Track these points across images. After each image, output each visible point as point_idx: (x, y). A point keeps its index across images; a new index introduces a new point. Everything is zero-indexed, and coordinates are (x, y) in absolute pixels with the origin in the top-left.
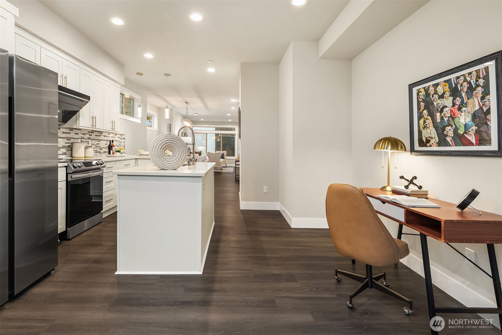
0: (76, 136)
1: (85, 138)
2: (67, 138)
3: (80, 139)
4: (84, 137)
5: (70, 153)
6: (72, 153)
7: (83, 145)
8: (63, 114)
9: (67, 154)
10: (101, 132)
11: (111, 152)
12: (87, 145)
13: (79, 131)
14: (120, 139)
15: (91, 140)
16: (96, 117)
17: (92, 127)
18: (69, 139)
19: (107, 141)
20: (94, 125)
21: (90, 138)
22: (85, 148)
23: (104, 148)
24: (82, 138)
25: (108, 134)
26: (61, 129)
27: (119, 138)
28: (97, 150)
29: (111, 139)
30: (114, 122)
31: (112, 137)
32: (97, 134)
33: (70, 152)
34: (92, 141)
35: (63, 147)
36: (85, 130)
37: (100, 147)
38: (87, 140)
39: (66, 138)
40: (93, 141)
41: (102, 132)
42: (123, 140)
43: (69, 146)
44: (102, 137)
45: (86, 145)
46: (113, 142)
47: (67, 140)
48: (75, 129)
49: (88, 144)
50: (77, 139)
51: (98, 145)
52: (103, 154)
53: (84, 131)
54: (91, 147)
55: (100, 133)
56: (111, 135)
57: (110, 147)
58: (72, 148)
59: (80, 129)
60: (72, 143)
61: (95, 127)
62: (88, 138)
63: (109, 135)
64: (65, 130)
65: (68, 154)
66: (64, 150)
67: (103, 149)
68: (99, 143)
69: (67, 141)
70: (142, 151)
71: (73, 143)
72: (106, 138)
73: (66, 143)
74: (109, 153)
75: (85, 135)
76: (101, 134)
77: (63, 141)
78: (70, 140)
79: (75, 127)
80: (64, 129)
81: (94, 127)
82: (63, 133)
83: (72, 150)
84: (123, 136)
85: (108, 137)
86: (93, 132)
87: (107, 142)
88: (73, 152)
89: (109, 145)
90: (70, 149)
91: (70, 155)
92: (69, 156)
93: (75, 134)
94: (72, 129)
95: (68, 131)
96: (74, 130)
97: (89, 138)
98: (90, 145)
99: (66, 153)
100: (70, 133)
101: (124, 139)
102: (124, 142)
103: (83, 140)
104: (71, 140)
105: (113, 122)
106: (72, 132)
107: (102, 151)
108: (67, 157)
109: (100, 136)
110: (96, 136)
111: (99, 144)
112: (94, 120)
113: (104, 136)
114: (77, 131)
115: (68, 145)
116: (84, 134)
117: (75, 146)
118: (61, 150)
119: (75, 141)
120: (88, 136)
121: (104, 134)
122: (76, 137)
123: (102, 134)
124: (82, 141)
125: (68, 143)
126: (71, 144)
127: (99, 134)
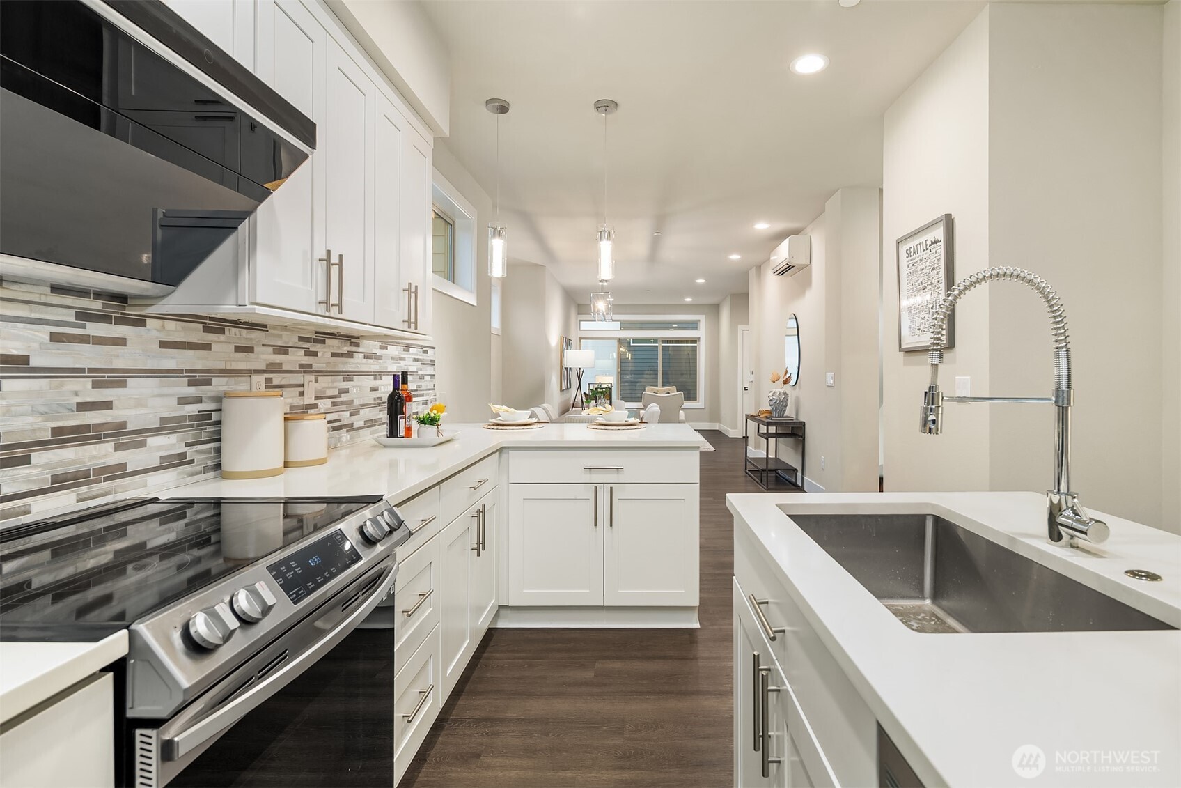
0: (241, 361)
1: (284, 368)
2: (187, 371)
3: (262, 378)
4: (280, 365)
5: (208, 451)
6: (218, 450)
7: (277, 406)
8: (159, 231)
9: (192, 461)
10: (352, 339)
11: (402, 423)
12: (298, 401)
13: (256, 335)
14: (419, 363)
15: (312, 377)
16: (341, 256)
17: (321, 310)
18: (198, 378)
19: (378, 374)
20: (334, 299)
21: (310, 366)
22: (286, 419)
23: (364, 406)
24: (274, 369)
25: (381, 347)
26: (149, 321)
27: (416, 360)
28: (340, 420)
29: (394, 367)
30: (416, 293)
31: (393, 359)
32: (338, 347)
33: (212, 445)
34: (316, 381)
35: (167, 426)
36: (286, 328)
37: (352, 402)
38: (298, 379)
39: (181, 371)
40: (324, 381)
41: (358, 338)
42: (428, 370)
43: (205, 415)
44: (358, 362)
45: (290, 400)
46: (405, 381)
47: (191, 384)
48: (237, 323)
49: (301, 394)
50: (250, 373)
51: (344, 397)
52: (362, 432)
53: (280, 336)
54: (315, 406)
55: (351, 344)
56: (393, 350)
57: (396, 405)
58: (219, 423)
59: (262, 327)
60: (218, 399)
61: (340, 312)
62: (301, 366)
63: (384, 351)
64: (174, 331)
65: (197, 458)
66: (170, 443)
67: (362, 412)
68: (344, 385)
69: (192, 391)
70: (506, 411)
71: (225, 400)
72: (373, 366)
73: (182, 401)
74: (393, 432)
75: (286, 353)
76: (354, 349)
77: (166, 390)
78: (209, 383)
79: (227, 309)
80: (171, 325)
81: (334, 311)
82: (164, 345)
83: (219, 432)
84: (430, 352)
85: (380, 358)
86: (320, 337)
87: (375, 379)
88: (225, 445)
89: (391, 397)
90: (209, 428)
91: (210, 463)
92: (201, 468)
93: (238, 349)
94: (216, 325)
95: (195, 334)
96: (232, 332)
97: (305, 369)
98: (309, 399)
99: (183, 455)
100: (206, 347)
101: (433, 363)
102: (432, 376)
103: (277, 379)
104: (215, 380)
105: (411, 291)
106: (222, 337)
107: (358, 422)
108: (192, 475)
109: (350, 355)
110: (334, 355)
111: (346, 391)
112: (335, 271)
113: (368, 356)
114: (245, 336)
115: (193, 409)
116: (283, 350)
117: (237, 416)
118: (153, 441)
119: (240, 385)
120: (298, 357)
121: (366, 346)
122: (242, 366)
123: (358, 345)
124: (275, 382)
125: (198, 400)
126: (212, 406)
127: (346, 349)
